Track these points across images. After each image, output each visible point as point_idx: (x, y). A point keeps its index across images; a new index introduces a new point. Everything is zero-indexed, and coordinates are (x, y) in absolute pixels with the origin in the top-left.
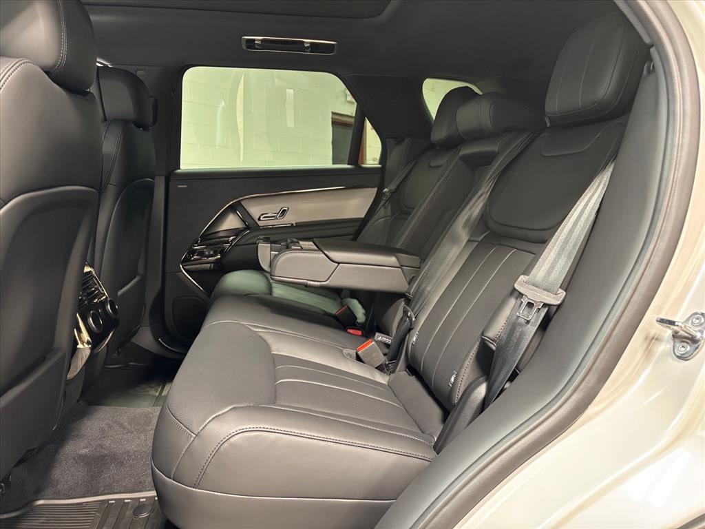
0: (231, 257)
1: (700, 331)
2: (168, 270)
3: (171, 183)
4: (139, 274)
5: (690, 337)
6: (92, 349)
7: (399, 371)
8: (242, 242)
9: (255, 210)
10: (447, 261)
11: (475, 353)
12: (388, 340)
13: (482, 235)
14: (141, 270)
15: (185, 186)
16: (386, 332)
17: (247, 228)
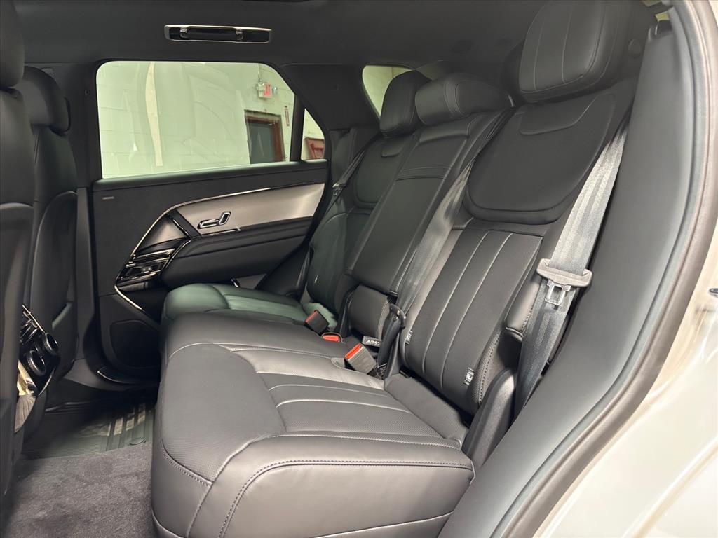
0: (174, 271)
2: (100, 295)
3: (95, 196)
4: (69, 302)
7: (392, 375)
8: (183, 255)
9: (194, 217)
10: (432, 253)
12: (376, 343)
13: (465, 222)
14: (70, 296)
15: (112, 198)
16: (372, 335)
17: (187, 238)
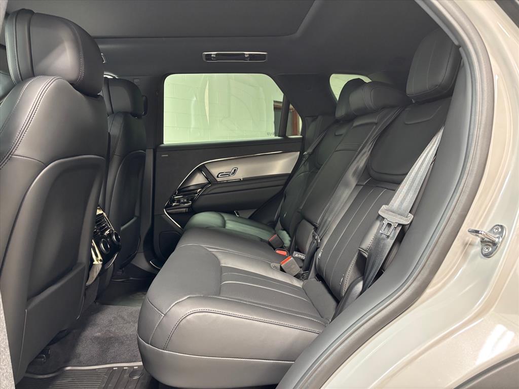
0: (199, 203)
1: (497, 237)
2: (155, 214)
3: (158, 154)
4: (136, 216)
5: (491, 241)
6: (103, 265)
7: (311, 278)
8: (206, 192)
10: (342, 200)
11: (355, 260)
12: (303, 257)
13: (366, 181)
14: (137, 213)
15: (167, 156)
16: (301, 251)
17: (209, 183)
